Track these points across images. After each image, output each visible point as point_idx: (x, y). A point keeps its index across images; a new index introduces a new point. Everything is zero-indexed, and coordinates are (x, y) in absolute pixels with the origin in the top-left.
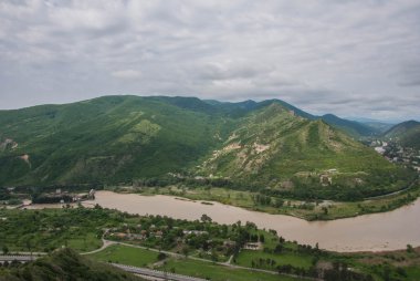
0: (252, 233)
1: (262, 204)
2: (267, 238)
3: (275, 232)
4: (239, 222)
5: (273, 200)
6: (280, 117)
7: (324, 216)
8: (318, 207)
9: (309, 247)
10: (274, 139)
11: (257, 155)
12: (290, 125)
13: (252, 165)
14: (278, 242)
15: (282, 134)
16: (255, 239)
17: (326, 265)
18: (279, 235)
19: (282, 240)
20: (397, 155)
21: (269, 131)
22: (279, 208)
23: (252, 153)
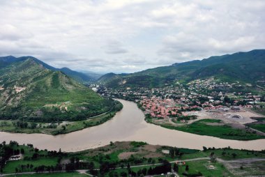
0: (15, 148)
1: (21, 128)
2: (26, 150)
3: (31, 146)
4: (4, 142)
5: (29, 124)
6: (33, 69)
7: (64, 131)
8: (60, 126)
9: (55, 152)
10: (29, 84)
11: (17, 95)
12: (40, 74)
13: (13, 101)
14: (34, 152)
15: (34, 80)
16: (17, 153)
17: (66, 161)
18: (34, 147)
19: (37, 150)
20: (104, 92)
21: (25, 78)
22: (34, 129)
23: (13, 93)
